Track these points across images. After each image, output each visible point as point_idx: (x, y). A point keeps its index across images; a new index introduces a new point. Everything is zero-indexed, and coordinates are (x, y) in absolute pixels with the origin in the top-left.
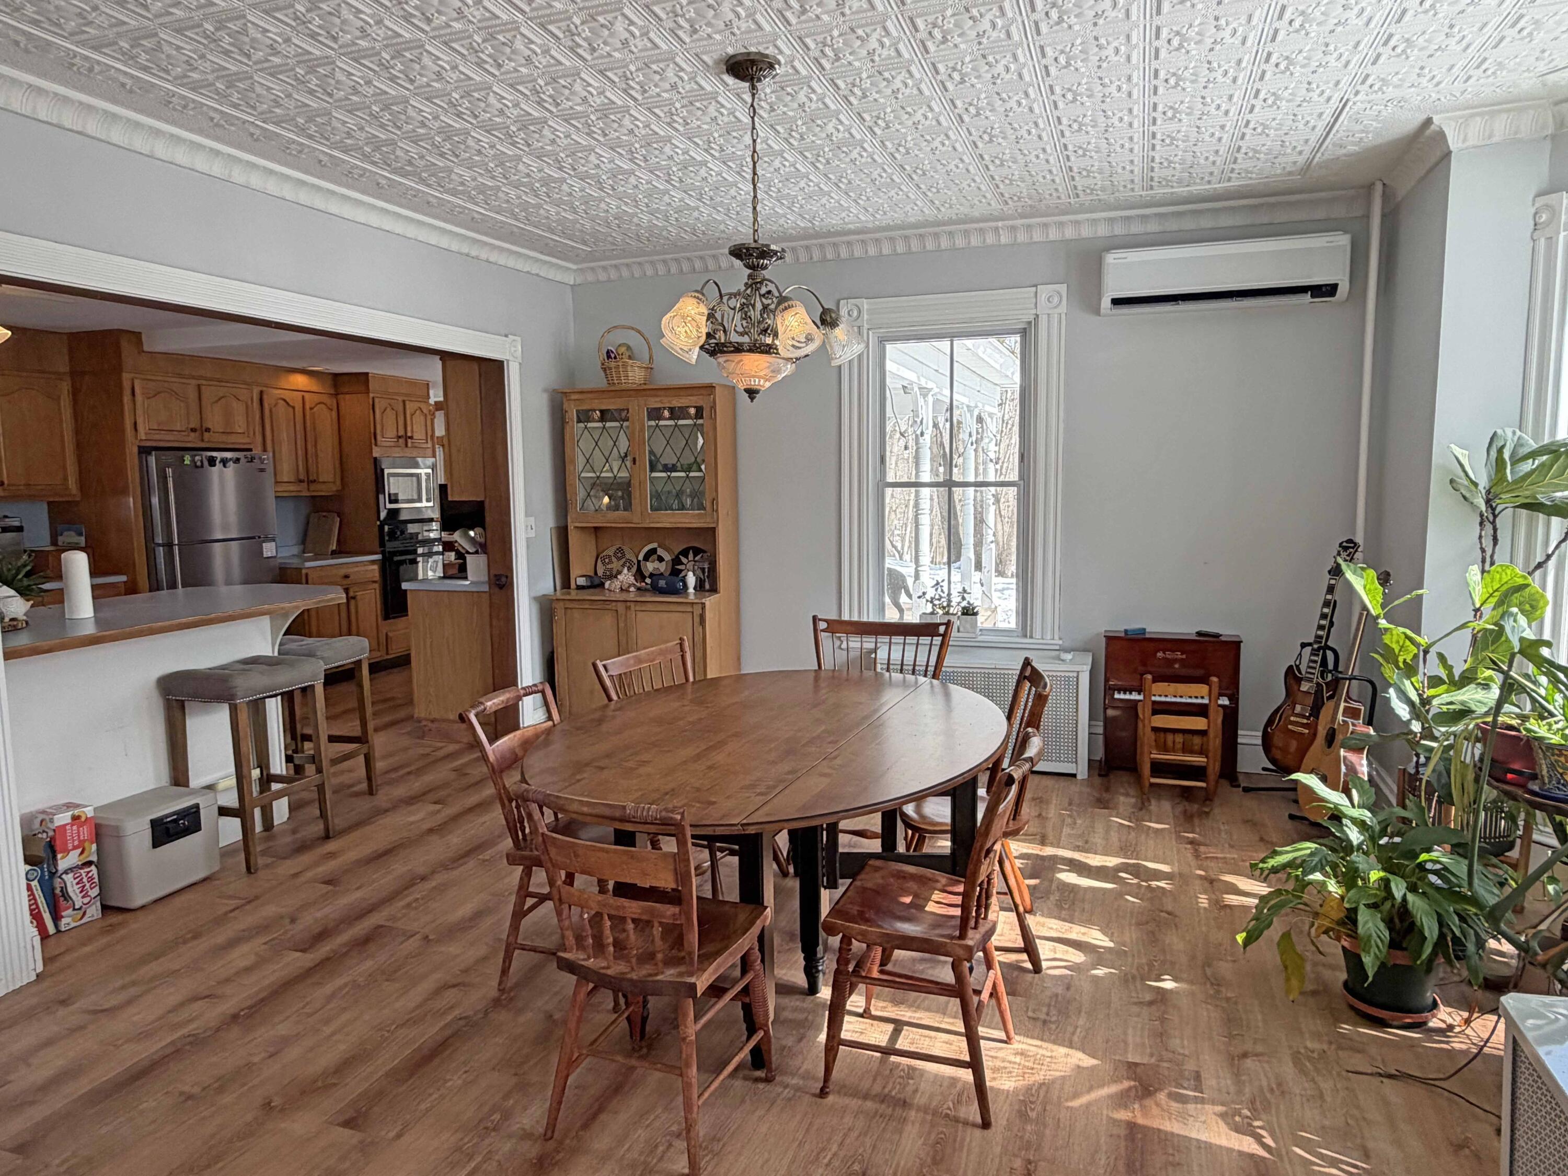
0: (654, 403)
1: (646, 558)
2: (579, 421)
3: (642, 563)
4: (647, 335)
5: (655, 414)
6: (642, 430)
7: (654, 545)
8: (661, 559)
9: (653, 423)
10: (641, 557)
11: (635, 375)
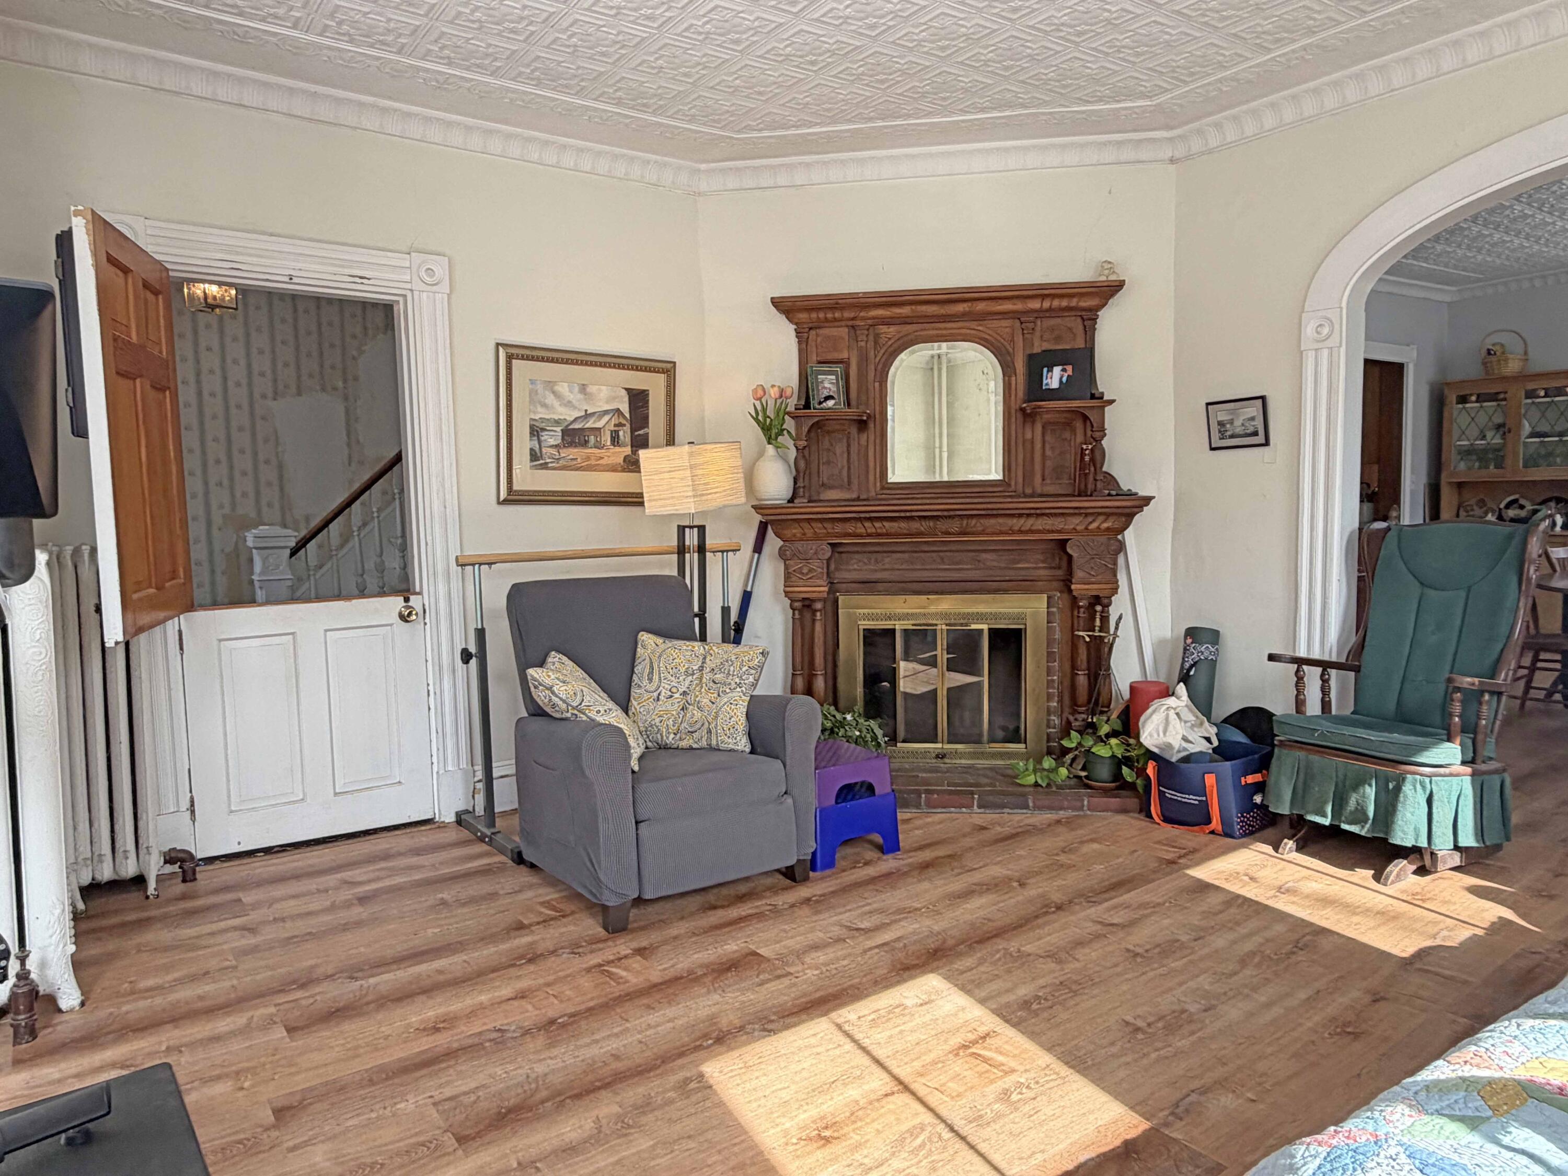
0: (1531, 386)
1: (1508, 506)
2: (1458, 403)
3: (1504, 511)
4: (1523, 335)
5: (1531, 394)
6: (1519, 407)
7: (1516, 496)
8: (1522, 507)
9: (1529, 401)
10: (1502, 506)
11: (1513, 367)
